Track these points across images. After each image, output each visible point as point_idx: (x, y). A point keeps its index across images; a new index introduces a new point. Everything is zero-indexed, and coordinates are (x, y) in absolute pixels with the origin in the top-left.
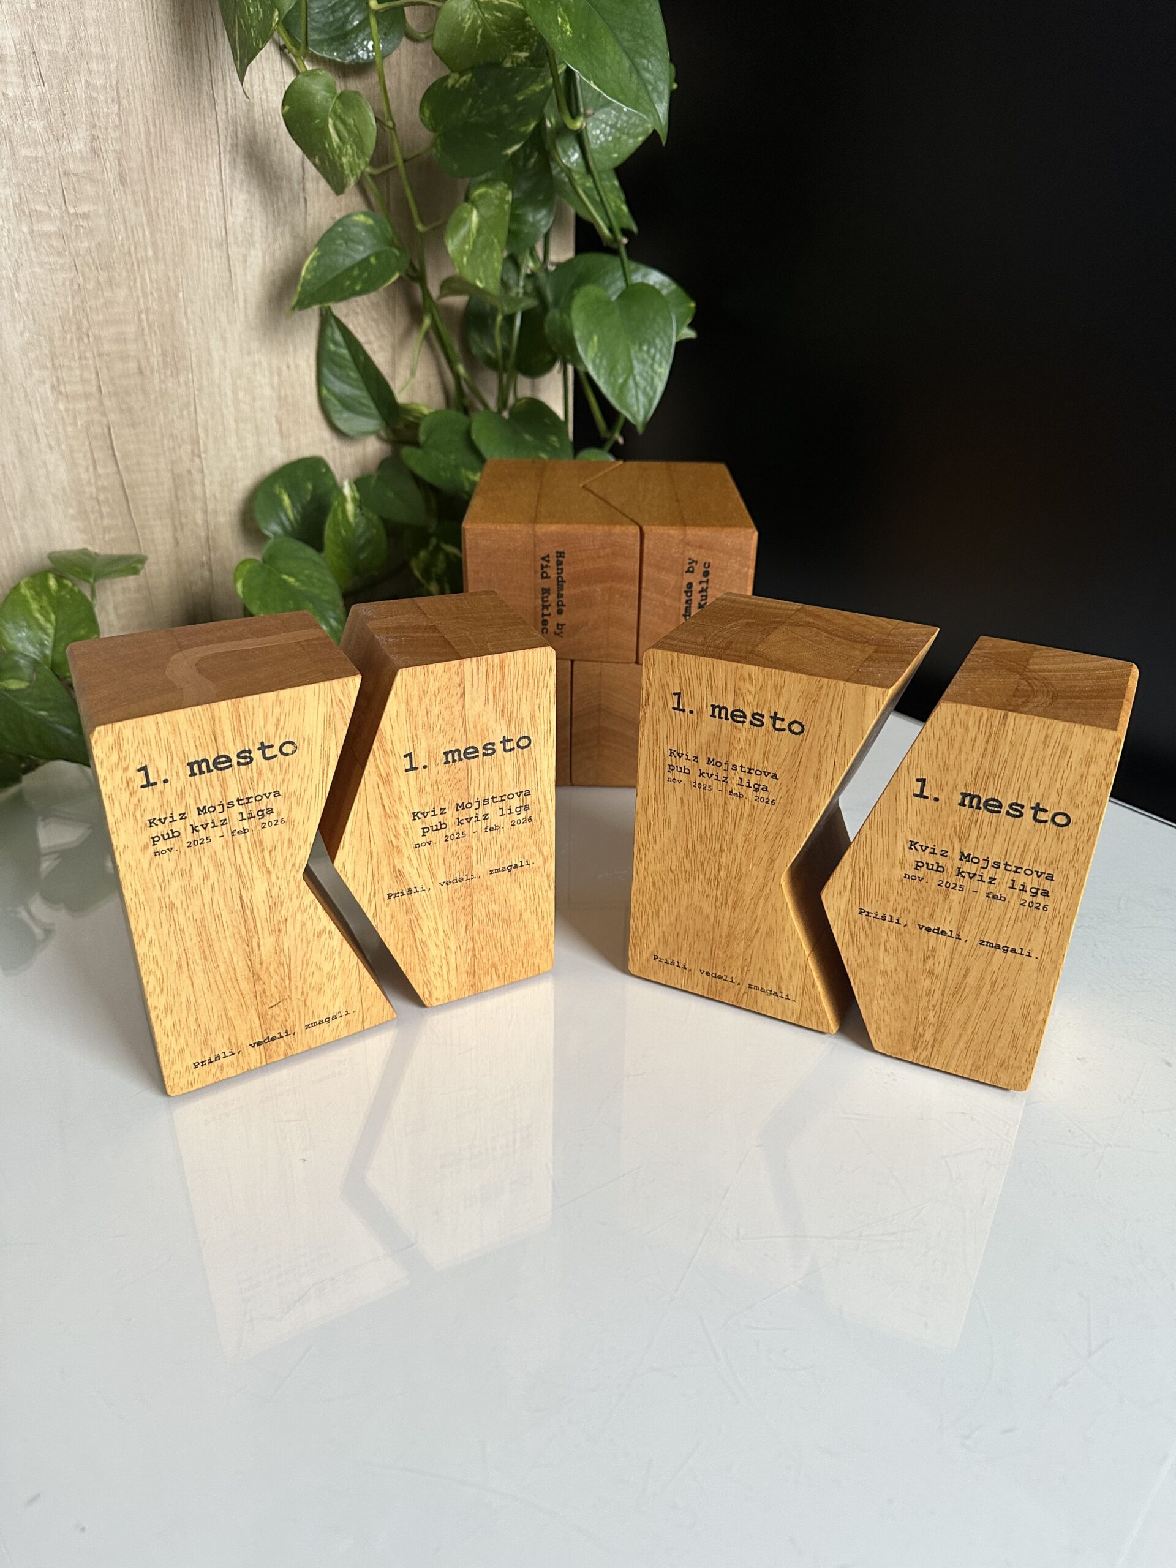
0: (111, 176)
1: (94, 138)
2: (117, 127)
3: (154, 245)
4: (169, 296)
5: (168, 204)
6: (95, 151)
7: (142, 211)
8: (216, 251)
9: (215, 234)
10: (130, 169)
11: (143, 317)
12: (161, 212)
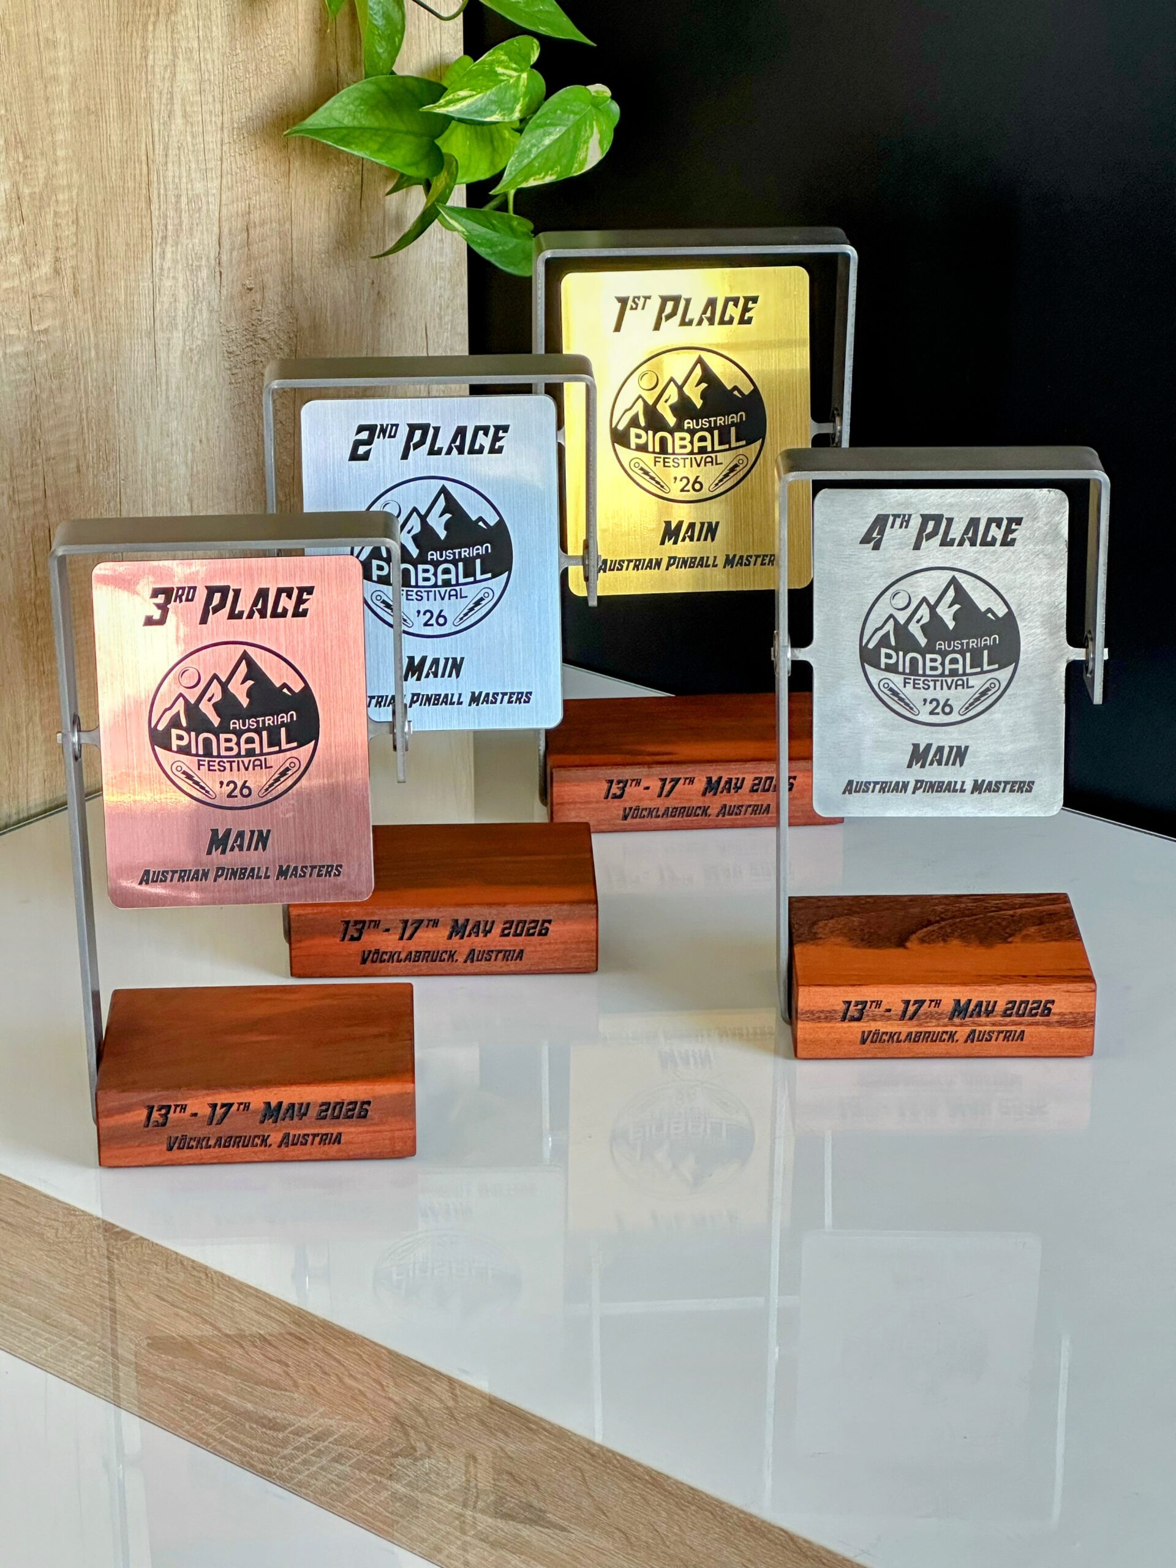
0: (67, 291)
1: (57, 260)
2: (75, 245)
3: (97, 345)
4: (105, 391)
5: (109, 305)
6: (57, 272)
7: (89, 316)
8: (145, 340)
9: (145, 325)
10: (83, 281)
11: (84, 415)
12: (103, 314)
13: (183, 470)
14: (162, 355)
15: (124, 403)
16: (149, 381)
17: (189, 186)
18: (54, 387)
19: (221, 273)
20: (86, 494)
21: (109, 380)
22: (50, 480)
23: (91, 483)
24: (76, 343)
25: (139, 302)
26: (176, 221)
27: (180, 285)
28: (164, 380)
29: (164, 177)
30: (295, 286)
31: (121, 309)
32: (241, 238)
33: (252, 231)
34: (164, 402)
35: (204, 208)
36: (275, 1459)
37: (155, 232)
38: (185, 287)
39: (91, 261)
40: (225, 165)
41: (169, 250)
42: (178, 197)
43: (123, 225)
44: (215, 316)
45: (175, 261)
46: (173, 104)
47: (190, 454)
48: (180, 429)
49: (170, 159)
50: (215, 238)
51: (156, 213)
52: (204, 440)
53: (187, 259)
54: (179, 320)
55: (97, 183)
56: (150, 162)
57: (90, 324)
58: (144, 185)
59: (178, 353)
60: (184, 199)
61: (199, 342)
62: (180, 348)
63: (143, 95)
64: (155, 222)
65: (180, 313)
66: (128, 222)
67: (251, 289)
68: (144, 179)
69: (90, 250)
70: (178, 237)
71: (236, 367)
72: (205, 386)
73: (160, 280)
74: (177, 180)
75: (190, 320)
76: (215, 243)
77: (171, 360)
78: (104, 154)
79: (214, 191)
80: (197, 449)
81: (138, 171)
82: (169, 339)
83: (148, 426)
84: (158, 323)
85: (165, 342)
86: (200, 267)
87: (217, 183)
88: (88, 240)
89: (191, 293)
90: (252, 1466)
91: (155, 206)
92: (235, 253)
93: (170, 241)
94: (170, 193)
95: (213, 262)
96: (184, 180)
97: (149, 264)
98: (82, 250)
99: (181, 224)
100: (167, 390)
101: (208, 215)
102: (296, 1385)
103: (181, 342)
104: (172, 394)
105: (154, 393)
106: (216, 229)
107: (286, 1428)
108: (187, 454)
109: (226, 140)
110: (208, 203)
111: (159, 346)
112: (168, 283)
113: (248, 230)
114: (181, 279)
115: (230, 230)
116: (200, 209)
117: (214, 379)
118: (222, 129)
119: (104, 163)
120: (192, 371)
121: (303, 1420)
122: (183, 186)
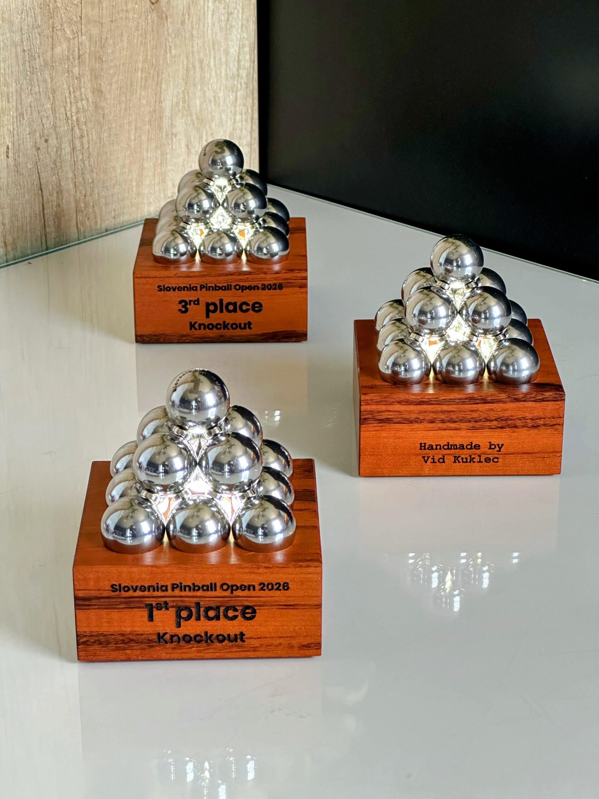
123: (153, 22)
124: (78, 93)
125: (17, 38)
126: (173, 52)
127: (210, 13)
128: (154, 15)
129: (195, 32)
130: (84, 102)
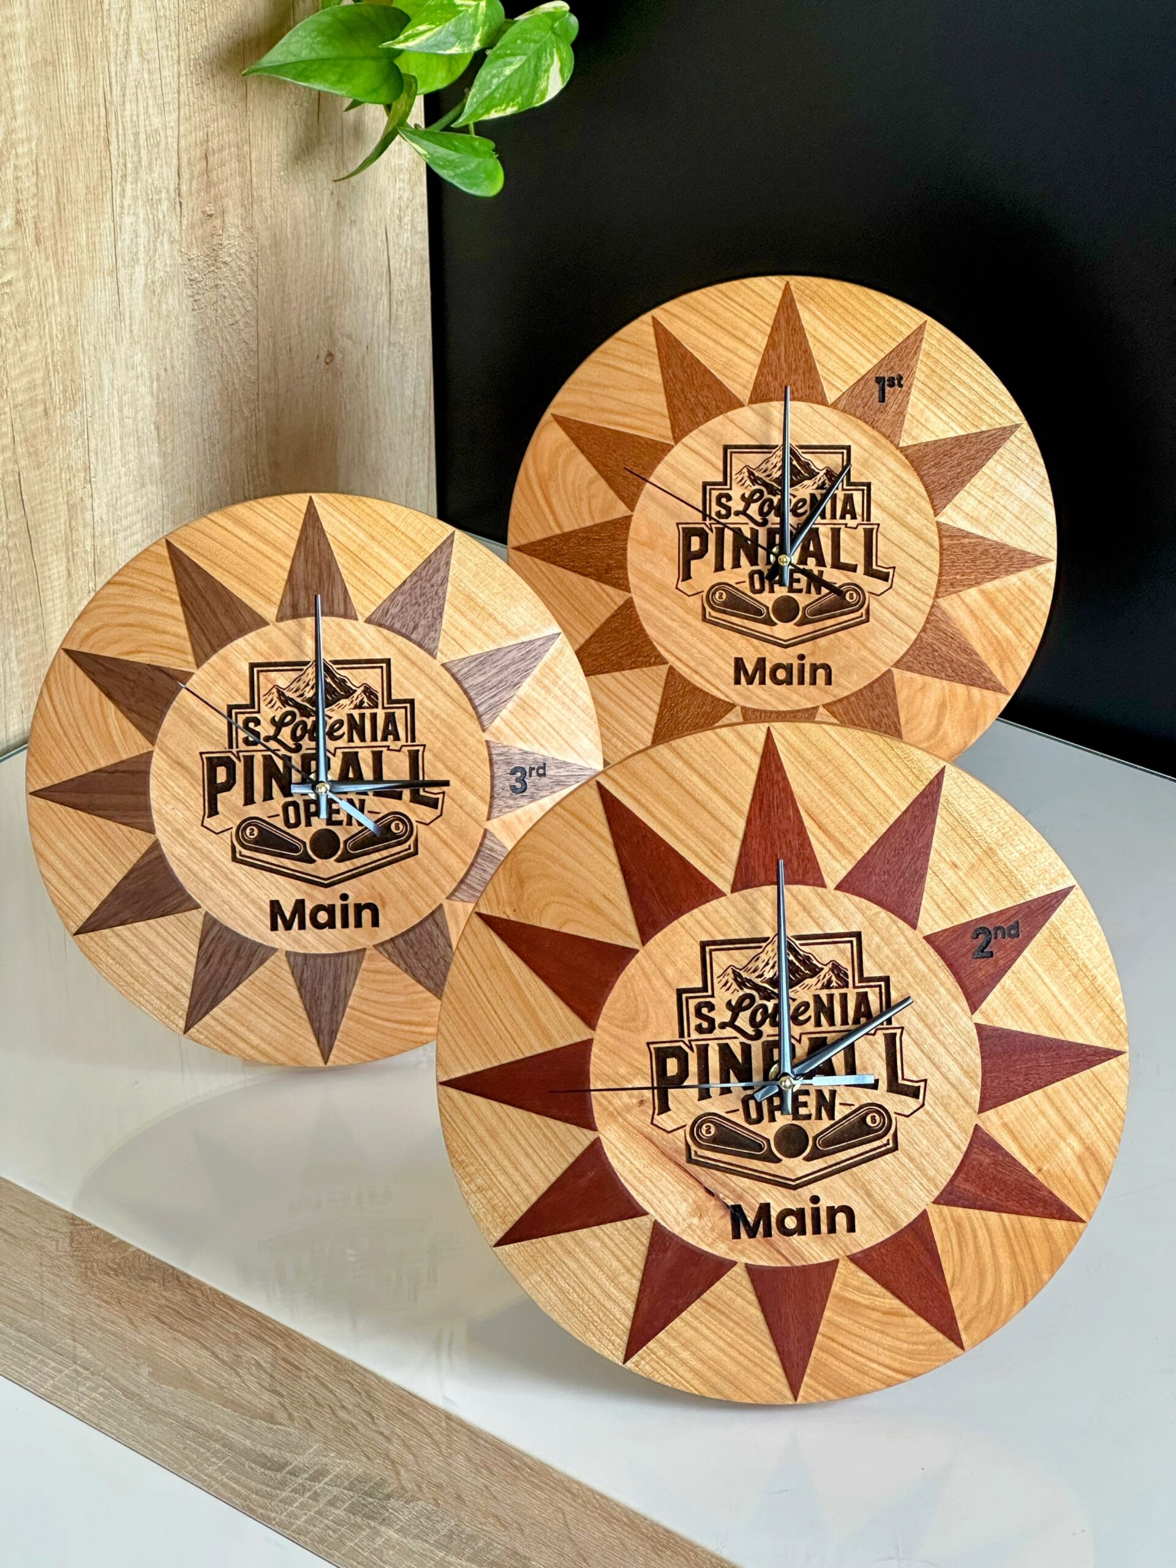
0: (30, 241)
1: (18, 212)
2: (35, 195)
3: (60, 290)
4: (70, 334)
5: (71, 249)
6: (18, 223)
7: (51, 263)
8: (108, 279)
9: (108, 264)
10: (44, 228)
11: (50, 360)
12: (66, 258)
13: (148, 400)
14: (125, 291)
15: (89, 343)
16: (112, 318)
17: (147, 122)
18: (19, 336)
19: (181, 204)
20: (54, 434)
21: (73, 322)
22: (18, 425)
23: (58, 424)
24: (40, 290)
25: (101, 242)
26: (135, 159)
27: (141, 220)
28: (127, 316)
29: (122, 117)
30: (255, 207)
31: (82, 252)
32: (200, 166)
33: (210, 159)
34: (128, 336)
35: (163, 142)
36: (273, 1503)
37: (114, 172)
38: (146, 221)
39: (52, 209)
40: (182, 97)
41: (129, 187)
42: (137, 134)
43: (82, 168)
44: (177, 246)
45: (135, 198)
46: (129, 44)
47: (155, 384)
48: (145, 361)
49: (127, 98)
50: (174, 169)
51: (114, 153)
52: (169, 367)
53: (147, 194)
54: (141, 255)
55: (56, 132)
56: (108, 104)
57: (53, 271)
58: (102, 128)
59: (141, 288)
60: (142, 136)
61: (162, 274)
62: (142, 282)
63: (100, 40)
64: (114, 161)
65: (142, 248)
66: (87, 167)
67: (211, 216)
68: (103, 121)
69: (51, 198)
70: (137, 173)
71: (198, 294)
72: (168, 316)
73: (121, 218)
74: (135, 118)
75: (151, 253)
76: (175, 174)
77: (134, 295)
78: (62, 102)
79: (172, 124)
80: (162, 378)
81: (96, 115)
82: (131, 275)
83: (113, 361)
84: (120, 260)
85: (128, 278)
86: (160, 200)
87: (175, 115)
88: (49, 190)
89: (151, 226)
90: (252, 1511)
91: (113, 146)
92: (194, 182)
93: (129, 178)
94: (129, 132)
95: (173, 194)
96: (142, 117)
97: (109, 204)
98: (43, 199)
99: (140, 162)
100: (131, 325)
101: (167, 149)
102: (290, 1417)
103: (143, 275)
104: (135, 328)
105: (119, 329)
106: (175, 162)
107: (283, 1468)
108: (152, 383)
109: (183, 73)
110: (166, 137)
111: (122, 282)
112: (128, 220)
113: (206, 158)
114: (141, 215)
115: (189, 159)
116: (159, 143)
117: (177, 308)
118: (179, 62)
119: (63, 112)
120: (155, 302)
121: (300, 1458)
122: (142, 123)
123: (328, 381)
124: (255, 471)
125: (198, 429)
126: (348, 408)
127: (385, 358)
128: (329, 375)
129: (369, 383)
130: (262, 479)
